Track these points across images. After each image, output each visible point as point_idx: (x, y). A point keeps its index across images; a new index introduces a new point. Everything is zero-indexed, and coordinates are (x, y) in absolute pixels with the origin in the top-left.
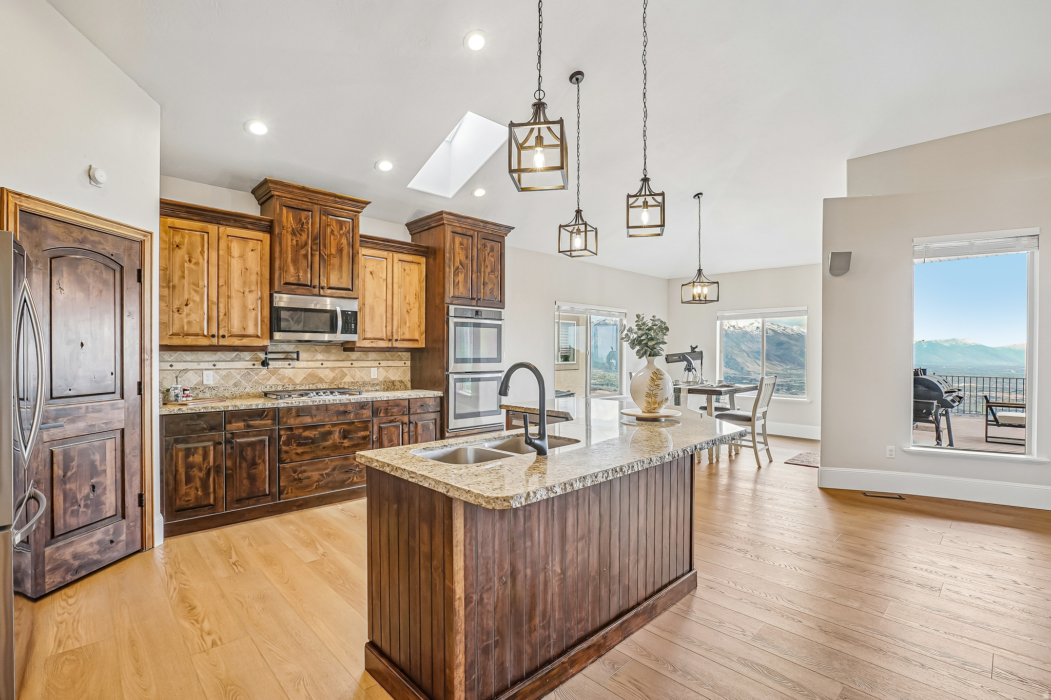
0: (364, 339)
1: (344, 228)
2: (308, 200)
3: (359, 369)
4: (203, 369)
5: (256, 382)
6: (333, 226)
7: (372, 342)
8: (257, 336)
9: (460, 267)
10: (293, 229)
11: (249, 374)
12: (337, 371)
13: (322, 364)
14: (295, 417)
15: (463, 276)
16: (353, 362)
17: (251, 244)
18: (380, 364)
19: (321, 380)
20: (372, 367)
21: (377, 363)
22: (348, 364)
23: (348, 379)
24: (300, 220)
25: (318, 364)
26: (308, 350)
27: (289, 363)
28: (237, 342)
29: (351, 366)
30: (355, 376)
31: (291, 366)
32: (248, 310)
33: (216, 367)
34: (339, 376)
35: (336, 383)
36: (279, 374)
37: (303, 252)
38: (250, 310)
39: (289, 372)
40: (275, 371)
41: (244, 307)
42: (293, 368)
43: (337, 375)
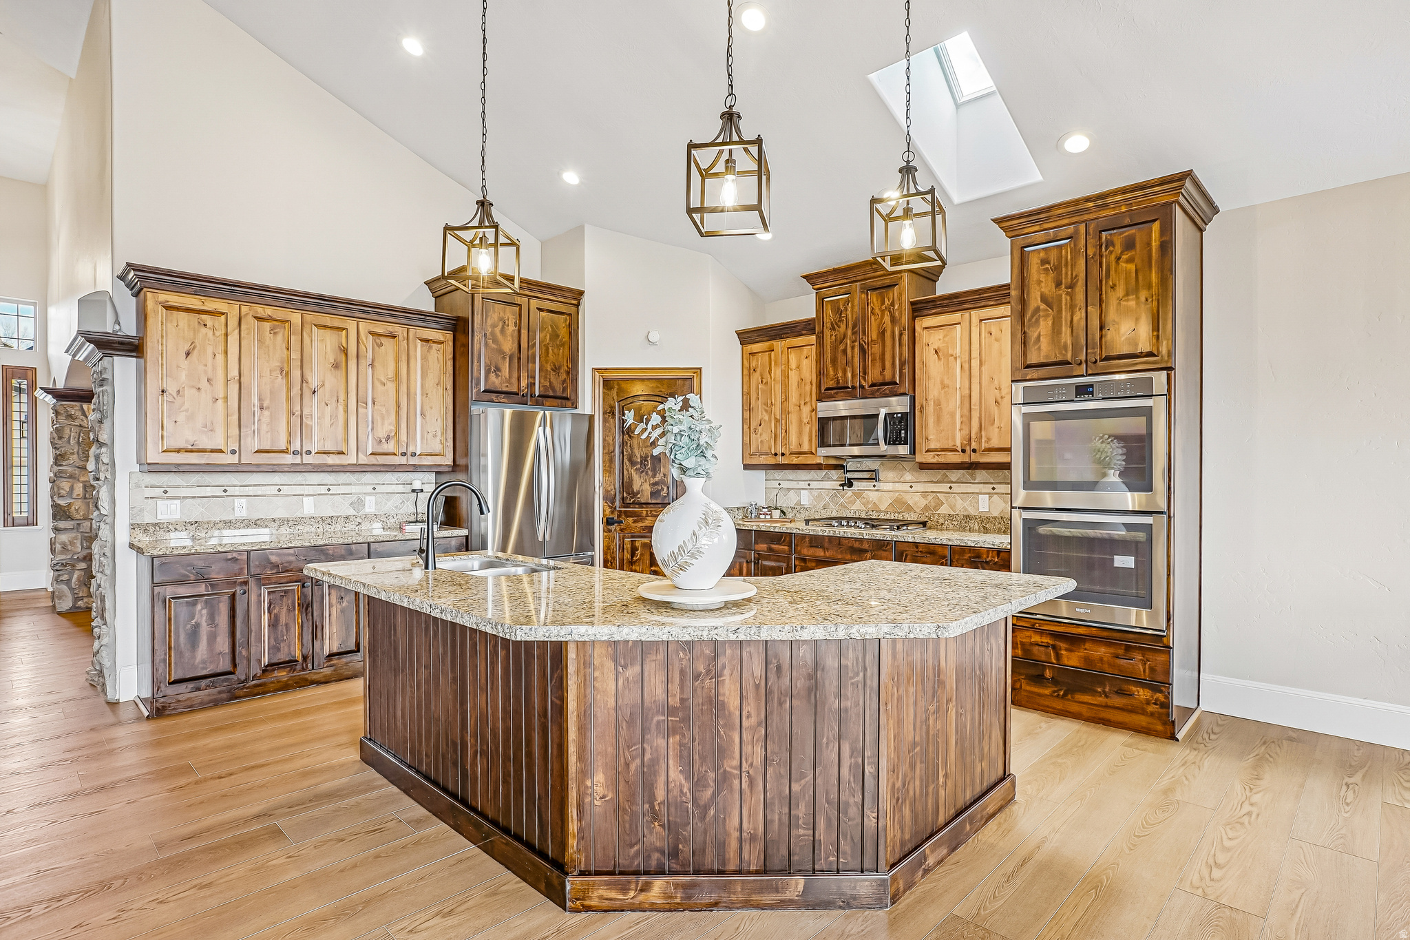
0: (928, 451)
1: (886, 300)
2: (846, 281)
3: (961, 495)
4: (800, 489)
5: (842, 505)
6: (873, 303)
7: (938, 455)
8: (812, 453)
9: (1043, 306)
10: (832, 322)
11: (836, 496)
12: (930, 498)
13: (911, 487)
14: (808, 547)
15: (1050, 323)
16: (952, 485)
17: (806, 350)
18: (994, 489)
19: (909, 508)
20: (981, 494)
21: (988, 489)
22: (944, 487)
23: (944, 510)
24: (839, 308)
25: (906, 487)
26: (894, 469)
27: (873, 484)
28: (795, 460)
29: (949, 490)
30: (955, 505)
31: (876, 488)
32: (803, 424)
33: (810, 487)
34: (933, 504)
35: (927, 514)
36: (864, 498)
37: (842, 347)
38: (805, 424)
39: (873, 496)
40: (858, 494)
41: (800, 421)
42: (877, 490)
43: (930, 502)
